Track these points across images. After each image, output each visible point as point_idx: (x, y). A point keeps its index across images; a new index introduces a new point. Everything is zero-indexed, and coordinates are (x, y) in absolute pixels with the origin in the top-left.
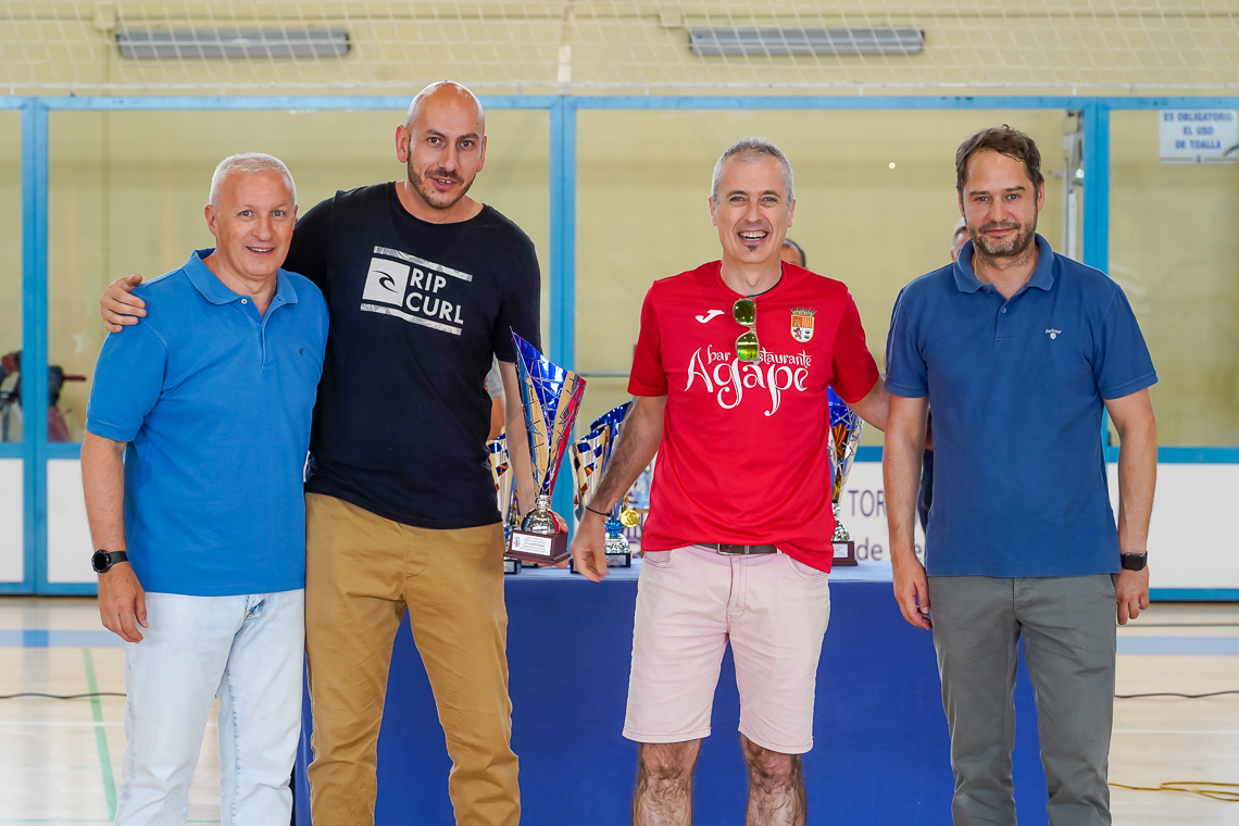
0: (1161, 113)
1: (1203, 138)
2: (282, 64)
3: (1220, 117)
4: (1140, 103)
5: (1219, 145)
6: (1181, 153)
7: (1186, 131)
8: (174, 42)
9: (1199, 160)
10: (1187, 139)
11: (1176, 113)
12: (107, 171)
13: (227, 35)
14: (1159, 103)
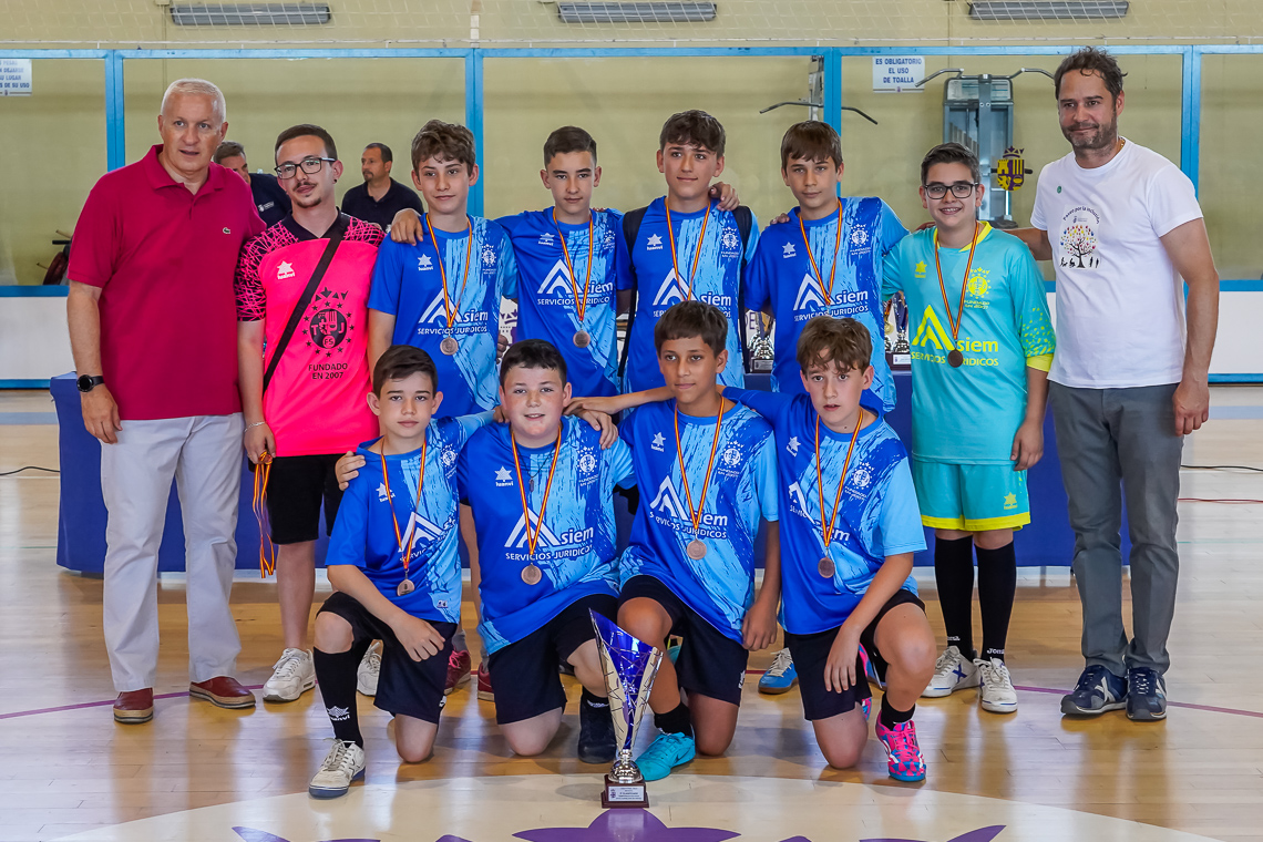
0: (874, 58)
1: (901, 75)
2: (282, 27)
3: (913, 61)
5: (912, 80)
6: (887, 86)
7: (891, 71)
8: (207, 13)
9: (899, 90)
10: (892, 76)
11: (884, 58)
13: (244, 8)
14: (875, 51)
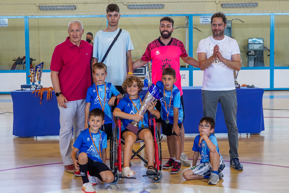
0: (200, 17)
1: (206, 21)
2: (65, 11)
3: (209, 17)
4: (197, 15)
5: (209, 22)
6: (203, 23)
7: (204, 19)
8: (48, 8)
9: (206, 24)
10: (204, 21)
11: (202, 17)
12: (38, 28)
13: (56, 6)
14: (200, 15)
